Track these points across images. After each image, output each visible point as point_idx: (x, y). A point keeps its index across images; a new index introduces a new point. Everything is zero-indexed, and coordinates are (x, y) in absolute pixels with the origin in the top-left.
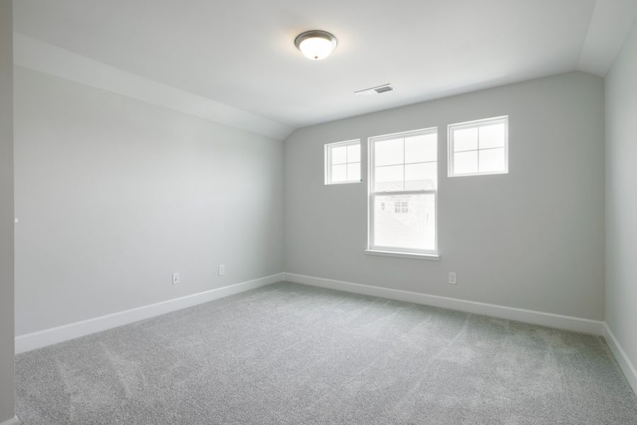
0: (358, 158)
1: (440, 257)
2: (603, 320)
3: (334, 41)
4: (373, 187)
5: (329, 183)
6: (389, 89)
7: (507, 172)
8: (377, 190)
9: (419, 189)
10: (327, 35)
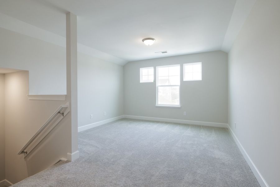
0: (153, 73)
1: (181, 107)
2: (227, 123)
3: (154, 40)
4: (158, 84)
5: (142, 82)
6: (166, 52)
7: (201, 80)
8: (159, 85)
9: (174, 85)
10: (153, 39)
